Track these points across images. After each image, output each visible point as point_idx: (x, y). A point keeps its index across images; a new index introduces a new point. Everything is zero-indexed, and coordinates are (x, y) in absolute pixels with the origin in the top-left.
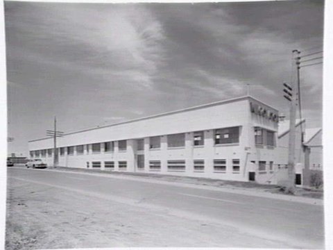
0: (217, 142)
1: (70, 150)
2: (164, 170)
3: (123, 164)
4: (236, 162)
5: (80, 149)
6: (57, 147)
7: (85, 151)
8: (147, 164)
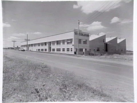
0: (68, 43)
1: (32, 45)
2: (56, 51)
3: (46, 50)
4: (72, 49)
5: (35, 45)
6: (28, 44)
7: (36, 46)
8: (52, 50)
